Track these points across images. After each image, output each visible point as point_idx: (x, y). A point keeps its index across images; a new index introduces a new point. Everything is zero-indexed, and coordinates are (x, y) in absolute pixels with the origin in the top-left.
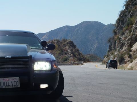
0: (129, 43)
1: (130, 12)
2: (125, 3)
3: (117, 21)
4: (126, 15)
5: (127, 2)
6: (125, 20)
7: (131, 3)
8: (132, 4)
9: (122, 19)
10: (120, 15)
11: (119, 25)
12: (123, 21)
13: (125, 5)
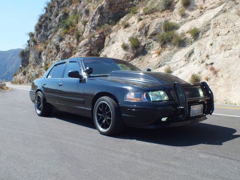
0: (88, 50)
1: (57, 15)
2: (46, 6)
3: (36, 27)
4: (50, 20)
5: (49, 4)
6: (50, 25)
7: (56, 4)
8: (58, 6)
9: (45, 24)
10: (40, 20)
11: (40, 32)
12: (46, 27)
13: (46, 8)
